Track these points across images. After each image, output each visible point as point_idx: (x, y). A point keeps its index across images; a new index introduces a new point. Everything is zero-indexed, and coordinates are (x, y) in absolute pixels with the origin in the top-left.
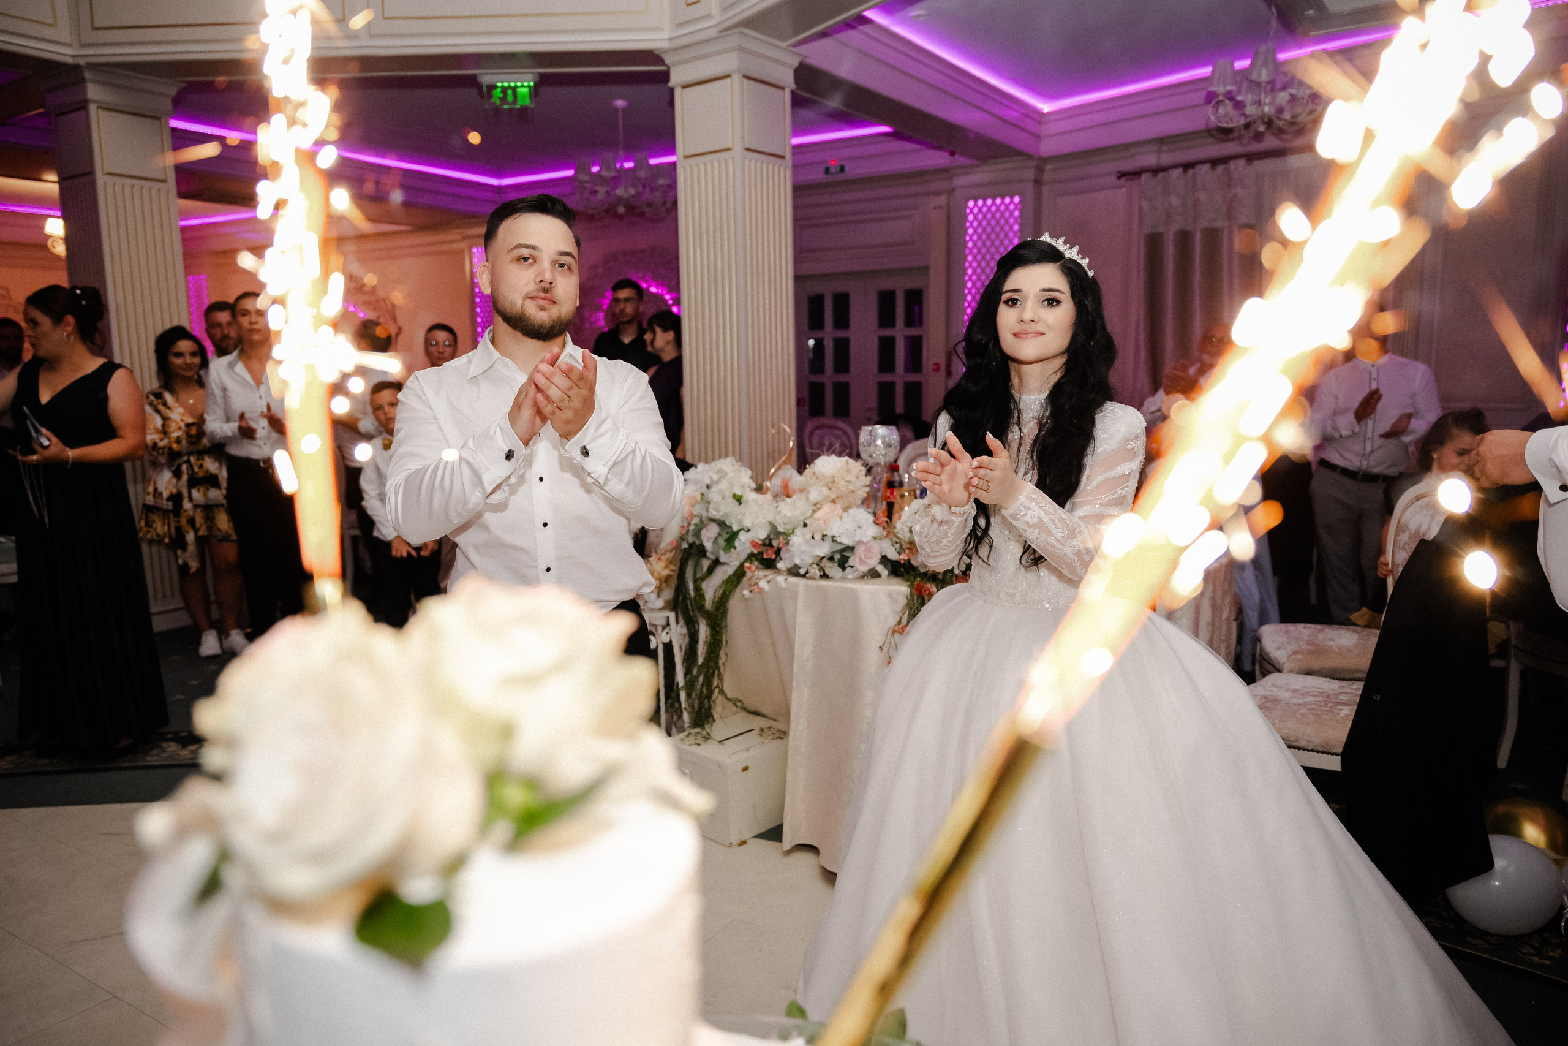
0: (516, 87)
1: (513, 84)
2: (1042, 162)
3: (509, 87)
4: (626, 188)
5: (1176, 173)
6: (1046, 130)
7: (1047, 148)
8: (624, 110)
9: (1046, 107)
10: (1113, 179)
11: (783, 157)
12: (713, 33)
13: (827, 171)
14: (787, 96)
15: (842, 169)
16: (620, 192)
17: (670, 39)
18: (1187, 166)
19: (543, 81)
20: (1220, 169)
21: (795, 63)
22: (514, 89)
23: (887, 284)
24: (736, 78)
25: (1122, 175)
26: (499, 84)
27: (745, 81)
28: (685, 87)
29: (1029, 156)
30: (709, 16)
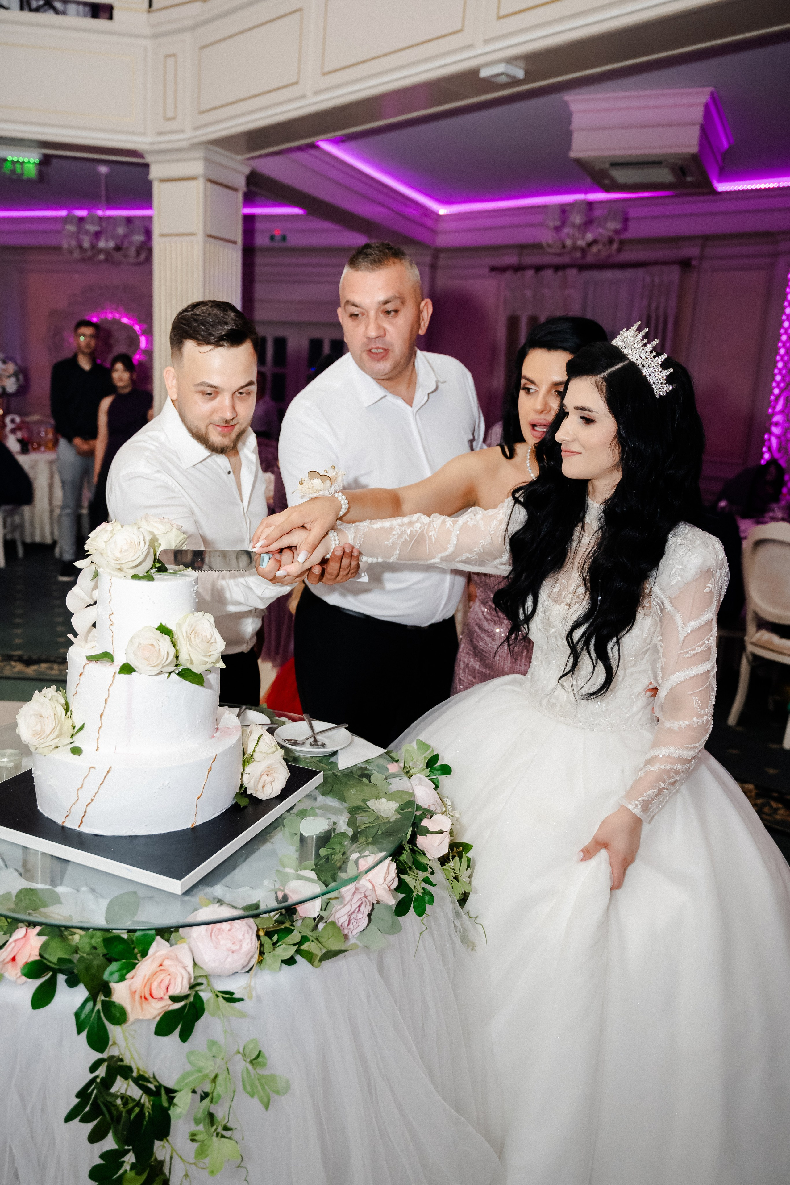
0: (23, 162)
1: (21, 160)
2: (437, 252)
3: (18, 162)
4: (107, 241)
5: (530, 273)
6: (442, 226)
7: (442, 241)
8: (107, 176)
9: (443, 211)
10: (486, 271)
11: (234, 243)
12: (185, 144)
13: (272, 238)
14: (240, 195)
15: (284, 238)
16: (102, 244)
17: (151, 144)
18: (538, 269)
19: (45, 161)
20: (560, 273)
21: (247, 171)
22: (22, 163)
23: (316, 334)
24: (201, 182)
25: (493, 269)
26: (10, 158)
27: (209, 185)
28: (163, 181)
29: (427, 247)
30: (182, 131)
